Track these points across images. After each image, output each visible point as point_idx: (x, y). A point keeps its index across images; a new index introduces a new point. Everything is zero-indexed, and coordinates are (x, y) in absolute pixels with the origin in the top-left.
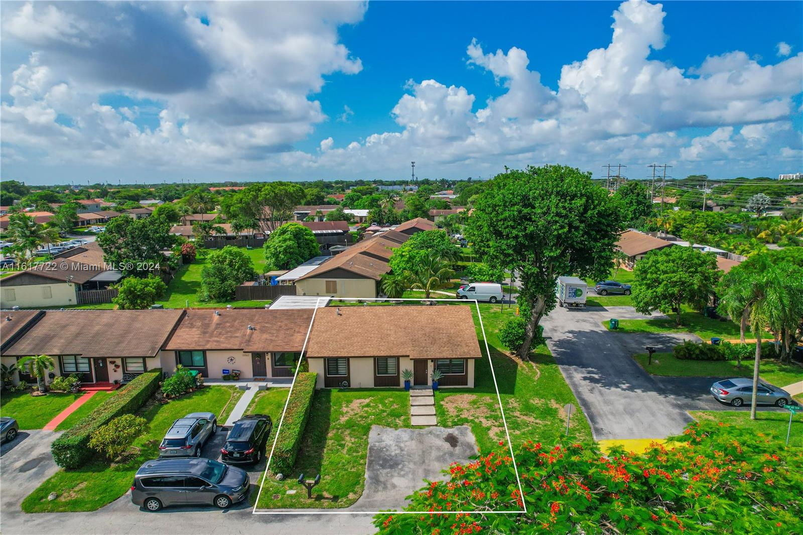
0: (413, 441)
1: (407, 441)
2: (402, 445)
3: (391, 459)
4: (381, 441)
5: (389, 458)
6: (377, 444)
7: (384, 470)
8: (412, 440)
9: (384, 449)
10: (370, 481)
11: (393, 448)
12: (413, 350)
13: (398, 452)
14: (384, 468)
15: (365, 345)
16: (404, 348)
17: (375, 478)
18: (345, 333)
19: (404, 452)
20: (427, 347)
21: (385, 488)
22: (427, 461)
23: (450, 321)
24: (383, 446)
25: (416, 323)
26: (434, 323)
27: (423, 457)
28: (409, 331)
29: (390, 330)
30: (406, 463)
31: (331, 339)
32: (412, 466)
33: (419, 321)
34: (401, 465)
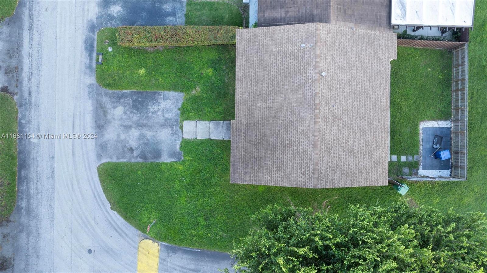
0: (163, 121)
1: (164, 116)
2: (159, 113)
3: (143, 106)
4: (165, 99)
5: (144, 104)
6: (162, 97)
7: (131, 102)
8: (165, 120)
9: (155, 101)
10: (120, 93)
11: (156, 108)
12: (241, 123)
13: (152, 110)
14: (133, 101)
15: (251, 80)
16: (245, 115)
17: (123, 96)
18: (270, 59)
19: (150, 114)
20: (245, 137)
21: (113, 102)
22: (140, 128)
23: (287, 163)
24: (159, 101)
25: (285, 128)
26: (285, 147)
27: (145, 125)
28: (271, 121)
29: (273, 103)
30: (138, 115)
31: (261, 47)
32: (135, 118)
33: (287, 132)
34: (136, 112)
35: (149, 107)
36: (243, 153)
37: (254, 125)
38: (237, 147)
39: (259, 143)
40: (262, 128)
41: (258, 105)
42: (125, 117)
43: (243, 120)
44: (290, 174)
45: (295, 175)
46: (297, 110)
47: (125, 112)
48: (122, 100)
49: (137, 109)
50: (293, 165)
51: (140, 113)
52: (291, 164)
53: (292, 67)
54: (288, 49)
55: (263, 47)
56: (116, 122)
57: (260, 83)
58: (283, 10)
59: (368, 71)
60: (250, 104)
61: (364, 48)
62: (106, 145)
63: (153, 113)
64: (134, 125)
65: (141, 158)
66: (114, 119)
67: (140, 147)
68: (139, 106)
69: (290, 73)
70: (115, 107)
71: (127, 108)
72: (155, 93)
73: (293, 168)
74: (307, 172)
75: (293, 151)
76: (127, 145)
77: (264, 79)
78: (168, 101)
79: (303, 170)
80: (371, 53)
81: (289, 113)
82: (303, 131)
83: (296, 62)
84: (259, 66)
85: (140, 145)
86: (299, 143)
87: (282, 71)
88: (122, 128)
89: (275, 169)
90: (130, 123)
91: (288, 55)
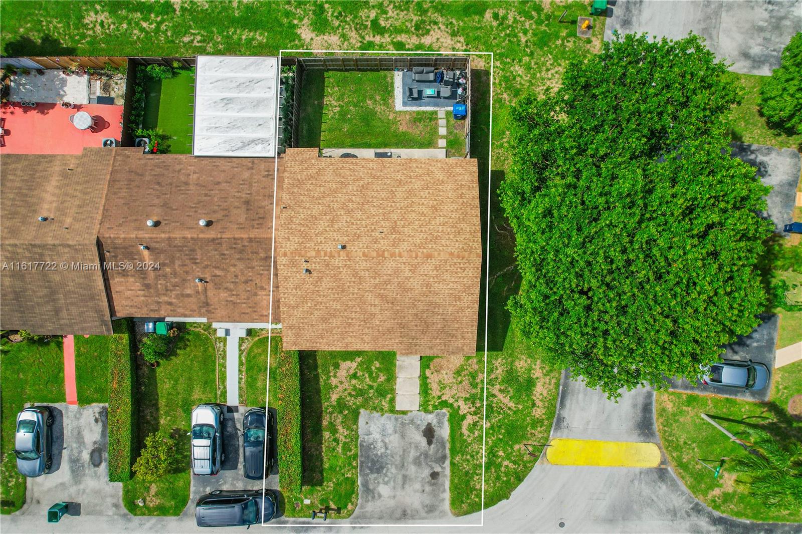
1: (391, 435)
2: (387, 440)
3: (378, 461)
4: (369, 434)
5: (375, 459)
6: (366, 437)
7: (372, 475)
8: (396, 433)
9: (372, 446)
10: (362, 489)
11: (380, 445)
12: (401, 343)
13: (383, 450)
14: (372, 472)
15: (346, 332)
16: (390, 339)
17: (365, 485)
18: (320, 309)
19: (388, 452)
20: (417, 339)
21: (373, 498)
22: (405, 464)
23: (451, 289)
24: (371, 441)
25: (407, 292)
26: (430, 292)
27: (403, 458)
28: (398, 308)
29: (375, 305)
30: (389, 466)
31: (306, 321)
32: (393, 470)
33: (412, 289)
34: (385, 469)
35: (379, 453)
36: (438, 341)
37: (403, 328)
38: (431, 348)
39: (425, 323)
40: (406, 319)
41: (378, 323)
42: (392, 483)
43: (397, 341)
44: (464, 285)
45: (465, 280)
46: (385, 277)
47: (386, 483)
48: (371, 487)
49: (382, 468)
50: (453, 282)
51: (387, 464)
52: (452, 284)
53: (331, 284)
54: (308, 289)
55: (306, 318)
56: (398, 493)
57: (350, 321)
58: (260, 293)
59: (334, 186)
60: (376, 334)
61: (306, 193)
62: (427, 506)
63: (387, 448)
64: (403, 472)
65: (444, 463)
66: (394, 497)
67: (430, 463)
68: (378, 466)
69: (338, 287)
70: (380, 496)
71: (381, 481)
72: (362, 445)
73: (456, 282)
74: (462, 266)
75: (436, 282)
76: (427, 480)
77: (346, 317)
78: (371, 429)
79: (459, 270)
80: (312, 184)
81: (389, 287)
82: (411, 270)
83: (324, 279)
84: (330, 323)
85: (427, 464)
86: (426, 275)
87: (336, 296)
88: (407, 486)
89: (458, 303)
90: (400, 477)
91: (317, 289)
